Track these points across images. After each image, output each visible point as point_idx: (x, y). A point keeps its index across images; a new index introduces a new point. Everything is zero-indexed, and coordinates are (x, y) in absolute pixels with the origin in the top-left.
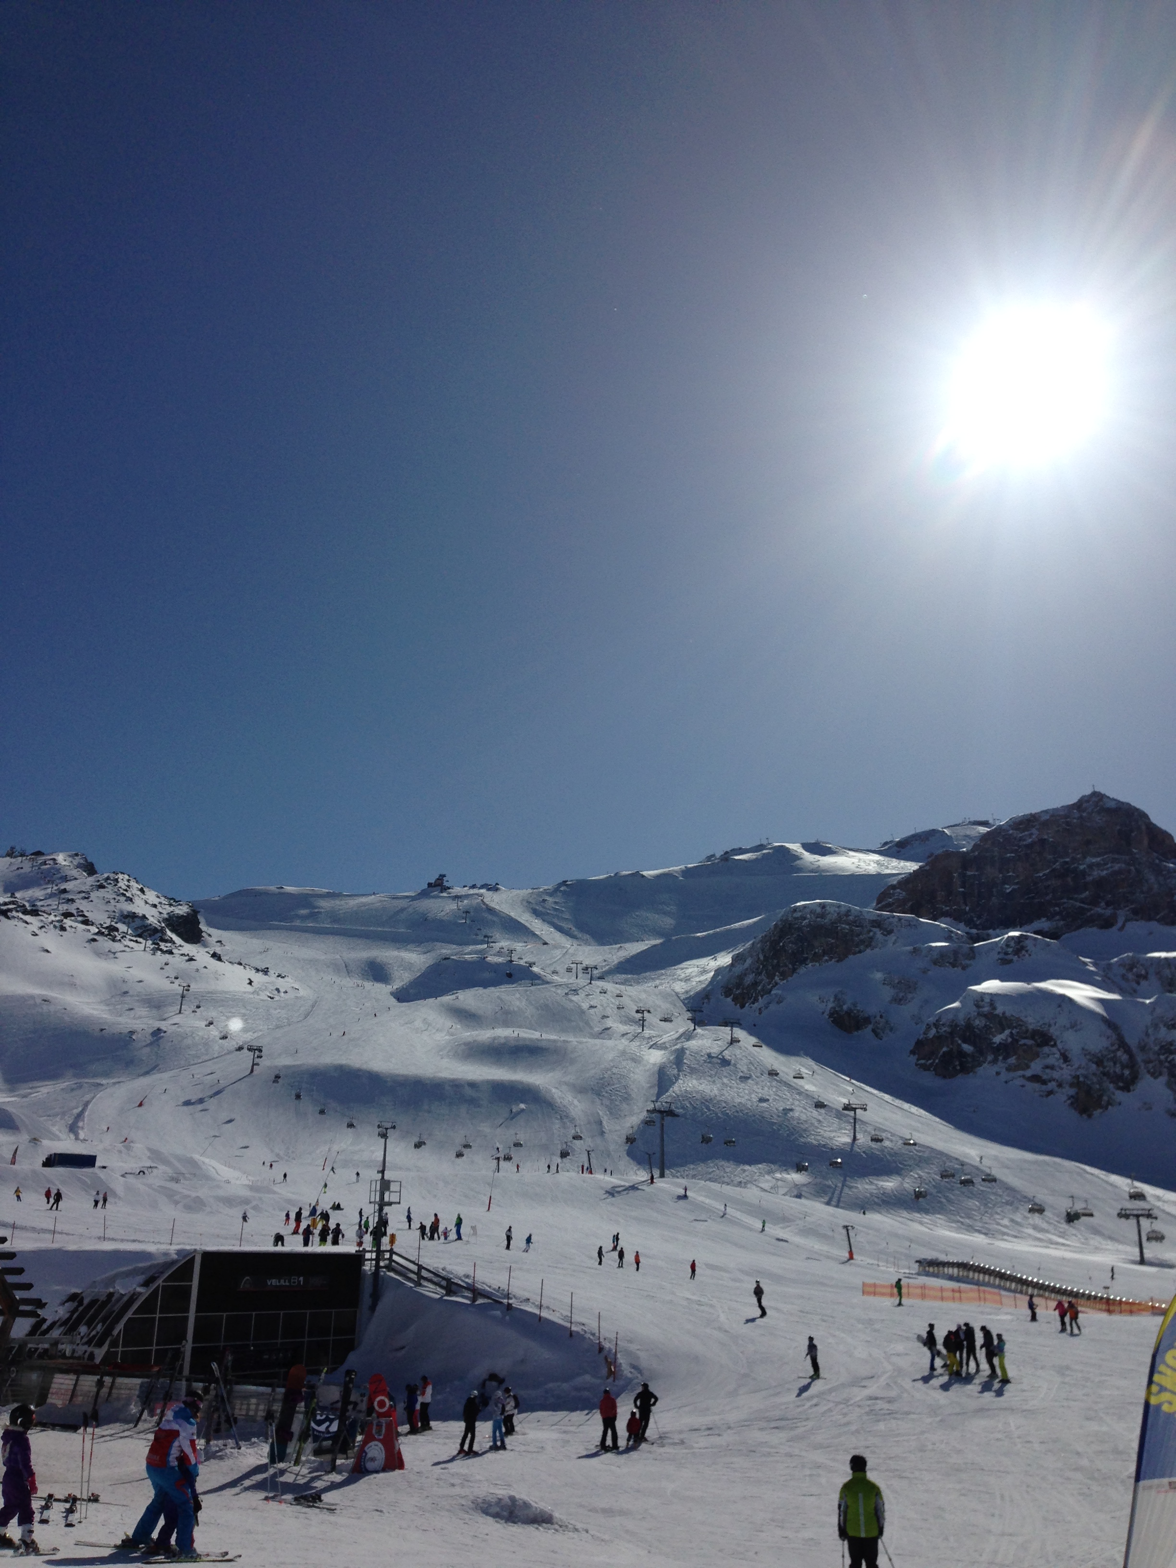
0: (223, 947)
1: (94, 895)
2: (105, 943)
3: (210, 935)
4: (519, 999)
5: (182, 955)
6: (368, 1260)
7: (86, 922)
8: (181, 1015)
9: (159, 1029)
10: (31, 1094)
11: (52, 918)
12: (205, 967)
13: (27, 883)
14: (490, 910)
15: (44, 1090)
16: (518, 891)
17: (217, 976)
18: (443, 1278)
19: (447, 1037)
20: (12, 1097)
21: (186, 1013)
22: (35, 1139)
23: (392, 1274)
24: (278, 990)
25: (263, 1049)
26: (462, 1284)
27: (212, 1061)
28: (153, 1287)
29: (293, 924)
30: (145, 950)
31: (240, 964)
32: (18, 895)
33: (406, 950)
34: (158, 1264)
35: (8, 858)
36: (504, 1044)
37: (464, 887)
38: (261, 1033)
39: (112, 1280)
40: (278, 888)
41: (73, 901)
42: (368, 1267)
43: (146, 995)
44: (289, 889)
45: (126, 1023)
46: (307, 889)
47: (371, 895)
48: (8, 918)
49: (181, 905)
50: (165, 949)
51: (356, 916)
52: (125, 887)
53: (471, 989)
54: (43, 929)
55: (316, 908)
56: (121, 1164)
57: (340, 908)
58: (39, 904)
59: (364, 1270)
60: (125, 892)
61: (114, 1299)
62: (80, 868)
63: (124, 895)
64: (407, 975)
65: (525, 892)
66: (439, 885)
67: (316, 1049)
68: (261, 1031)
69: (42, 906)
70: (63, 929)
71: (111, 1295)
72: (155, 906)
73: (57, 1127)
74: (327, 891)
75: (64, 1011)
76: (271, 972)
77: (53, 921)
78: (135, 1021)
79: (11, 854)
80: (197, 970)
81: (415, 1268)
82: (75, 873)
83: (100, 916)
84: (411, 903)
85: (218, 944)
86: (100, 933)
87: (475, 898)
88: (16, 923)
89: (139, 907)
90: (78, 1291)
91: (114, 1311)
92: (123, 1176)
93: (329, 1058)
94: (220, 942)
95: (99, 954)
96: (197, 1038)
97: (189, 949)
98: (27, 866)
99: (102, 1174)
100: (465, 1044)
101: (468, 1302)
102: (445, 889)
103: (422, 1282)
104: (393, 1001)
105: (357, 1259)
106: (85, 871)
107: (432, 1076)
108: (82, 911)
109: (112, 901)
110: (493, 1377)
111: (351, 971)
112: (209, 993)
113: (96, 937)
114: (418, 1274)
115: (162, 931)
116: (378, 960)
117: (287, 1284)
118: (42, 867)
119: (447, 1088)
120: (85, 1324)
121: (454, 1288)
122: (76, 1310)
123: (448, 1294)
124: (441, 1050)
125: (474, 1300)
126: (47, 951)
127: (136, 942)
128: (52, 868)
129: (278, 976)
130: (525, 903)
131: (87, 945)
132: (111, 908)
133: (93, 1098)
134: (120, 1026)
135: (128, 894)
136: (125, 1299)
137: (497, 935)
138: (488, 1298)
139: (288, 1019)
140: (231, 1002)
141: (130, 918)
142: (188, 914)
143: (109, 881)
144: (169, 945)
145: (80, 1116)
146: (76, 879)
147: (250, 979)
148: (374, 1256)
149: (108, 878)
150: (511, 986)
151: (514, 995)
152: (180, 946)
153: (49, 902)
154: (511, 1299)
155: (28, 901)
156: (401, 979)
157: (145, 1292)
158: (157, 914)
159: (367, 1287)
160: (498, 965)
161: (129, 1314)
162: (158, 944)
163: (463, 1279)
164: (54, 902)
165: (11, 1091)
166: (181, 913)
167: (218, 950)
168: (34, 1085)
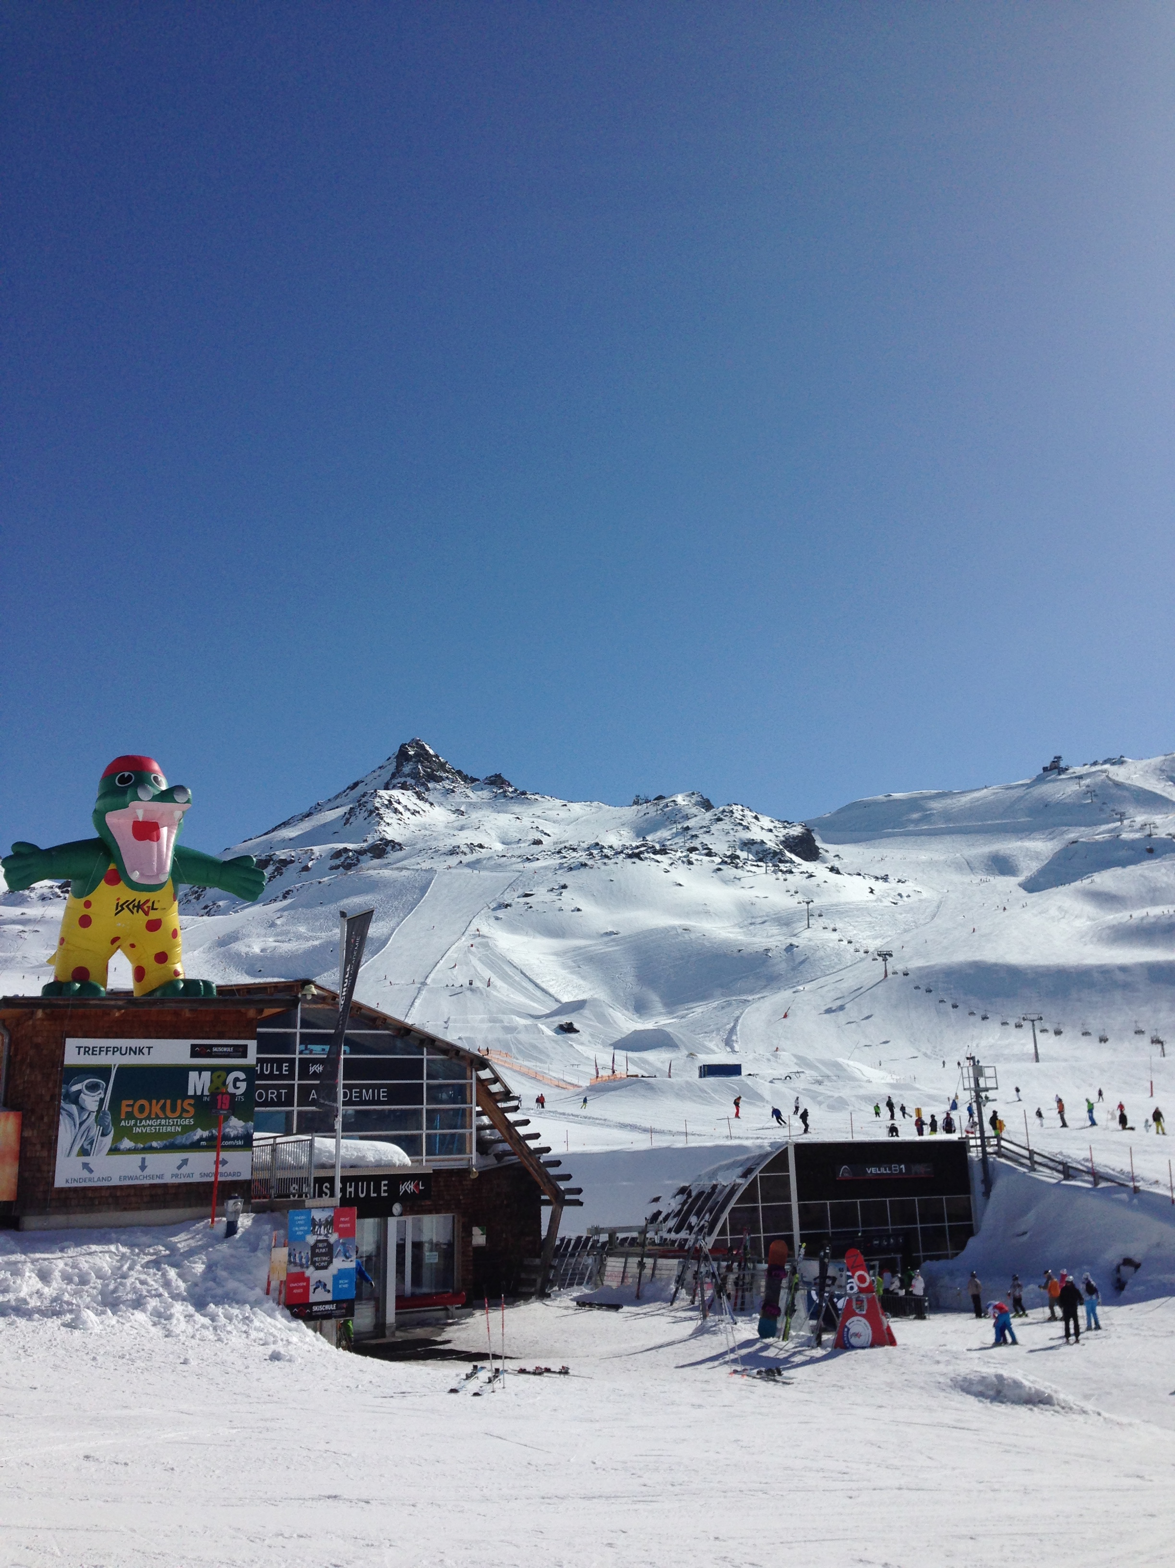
0: (841, 861)
1: (713, 828)
2: (729, 871)
3: (827, 851)
4: (1166, 875)
5: (801, 873)
6: (973, 1146)
7: (710, 854)
8: (809, 930)
9: (791, 945)
10: (687, 1014)
11: (679, 854)
12: (825, 882)
13: (654, 826)
14: (1118, 785)
15: (699, 1010)
16: (1149, 761)
17: (838, 889)
18: (1060, 1163)
19: (1088, 923)
20: (673, 1018)
21: (815, 926)
22: (691, 1054)
23: (1003, 1160)
24: (900, 895)
25: (893, 954)
26: (1081, 1168)
27: (846, 970)
28: (751, 1178)
29: (907, 829)
30: (766, 873)
31: (859, 875)
32: (649, 838)
33: (1030, 839)
34: (754, 1157)
35: (635, 807)
36: (1155, 923)
37: (1085, 765)
38: (890, 939)
39: (713, 1174)
40: (886, 796)
41: (696, 836)
42: (974, 1154)
43: (775, 914)
44: (897, 795)
45: (761, 942)
46: (914, 793)
47: (983, 789)
48: (641, 859)
49: (795, 826)
50: (785, 869)
51: (972, 812)
52: (740, 817)
53: (1108, 870)
54: (673, 866)
55: (927, 811)
56: (771, 1071)
57: (954, 806)
58: (668, 843)
59: (970, 1157)
60: (741, 822)
61: (717, 1191)
62: (699, 805)
63: (741, 824)
64: (1034, 864)
65: (1158, 760)
66: (1055, 767)
67: (947, 948)
68: (890, 936)
69: (671, 845)
70: (690, 863)
71: (714, 1187)
72: (771, 831)
73: (714, 1042)
74: (936, 791)
75: (703, 937)
76: (891, 878)
77: (680, 857)
78: (768, 940)
79: (636, 803)
80: (818, 885)
81: (1026, 1153)
82: (694, 810)
83: (721, 847)
84: (1028, 790)
85: (837, 858)
86: (724, 862)
87: (1099, 776)
88: (649, 863)
89: (756, 834)
90: (687, 1185)
91: (719, 1202)
92: (771, 1082)
93: (961, 956)
94: (837, 856)
95: (725, 882)
96: (828, 949)
97: (808, 866)
98: (652, 810)
99: (749, 1081)
100: (1109, 927)
101: (1089, 1186)
102: (1064, 770)
103: (1036, 1166)
104: (1023, 893)
105: (961, 1146)
106: (703, 808)
107: (1076, 964)
108: (706, 845)
109: (731, 831)
110: (1127, 1262)
111: (975, 868)
112: (832, 905)
113: (720, 866)
114: (1030, 1158)
115: (781, 853)
116: (1001, 853)
117: (888, 1172)
118: (665, 810)
119: (1096, 975)
120: (694, 1215)
121: (1071, 1172)
122: (685, 1202)
123: (1066, 1179)
124: (1082, 937)
125: (1096, 1183)
126: (680, 885)
127: (758, 866)
128: (674, 809)
129: (898, 882)
130: (1158, 772)
131: (714, 875)
132: (731, 838)
133: (742, 1014)
134: (755, 946)
135: (744, 823)
136: (727, 1190)
137: (1130, 810)
138: (1112, 1181)
139: (915, 922)
140: (856, 913)
141: (748, 845)
142: (803, 833)
143: (725, 814)
144: (788, 865)
145: (732, 1031)
146: (696, 816)
147: (870, 888)
148: (979, 1142)
149: (724, 811)
150: (1153, 861)
151: (1159, 871)
152: (799, 865)
153: (676, 840)
154: (1139, 1181)
155: (658, 842)
156: (1029, 868)
157: (745, 1183)
158: (774, 838)
159: (977, 1175)
160: (1133, 841)
161: (732, 1204)
162: (778, 866)
163: (1083, 1162)
164: (680, 840)
165: (670, 1013)
166: (796, 834)
167: (837, 864)
168: (689, 1006)
